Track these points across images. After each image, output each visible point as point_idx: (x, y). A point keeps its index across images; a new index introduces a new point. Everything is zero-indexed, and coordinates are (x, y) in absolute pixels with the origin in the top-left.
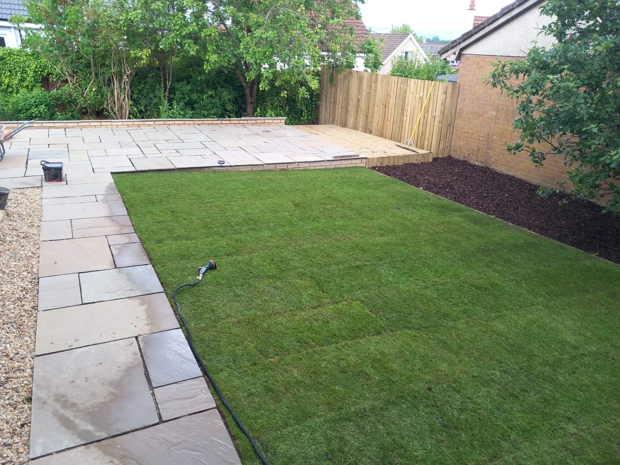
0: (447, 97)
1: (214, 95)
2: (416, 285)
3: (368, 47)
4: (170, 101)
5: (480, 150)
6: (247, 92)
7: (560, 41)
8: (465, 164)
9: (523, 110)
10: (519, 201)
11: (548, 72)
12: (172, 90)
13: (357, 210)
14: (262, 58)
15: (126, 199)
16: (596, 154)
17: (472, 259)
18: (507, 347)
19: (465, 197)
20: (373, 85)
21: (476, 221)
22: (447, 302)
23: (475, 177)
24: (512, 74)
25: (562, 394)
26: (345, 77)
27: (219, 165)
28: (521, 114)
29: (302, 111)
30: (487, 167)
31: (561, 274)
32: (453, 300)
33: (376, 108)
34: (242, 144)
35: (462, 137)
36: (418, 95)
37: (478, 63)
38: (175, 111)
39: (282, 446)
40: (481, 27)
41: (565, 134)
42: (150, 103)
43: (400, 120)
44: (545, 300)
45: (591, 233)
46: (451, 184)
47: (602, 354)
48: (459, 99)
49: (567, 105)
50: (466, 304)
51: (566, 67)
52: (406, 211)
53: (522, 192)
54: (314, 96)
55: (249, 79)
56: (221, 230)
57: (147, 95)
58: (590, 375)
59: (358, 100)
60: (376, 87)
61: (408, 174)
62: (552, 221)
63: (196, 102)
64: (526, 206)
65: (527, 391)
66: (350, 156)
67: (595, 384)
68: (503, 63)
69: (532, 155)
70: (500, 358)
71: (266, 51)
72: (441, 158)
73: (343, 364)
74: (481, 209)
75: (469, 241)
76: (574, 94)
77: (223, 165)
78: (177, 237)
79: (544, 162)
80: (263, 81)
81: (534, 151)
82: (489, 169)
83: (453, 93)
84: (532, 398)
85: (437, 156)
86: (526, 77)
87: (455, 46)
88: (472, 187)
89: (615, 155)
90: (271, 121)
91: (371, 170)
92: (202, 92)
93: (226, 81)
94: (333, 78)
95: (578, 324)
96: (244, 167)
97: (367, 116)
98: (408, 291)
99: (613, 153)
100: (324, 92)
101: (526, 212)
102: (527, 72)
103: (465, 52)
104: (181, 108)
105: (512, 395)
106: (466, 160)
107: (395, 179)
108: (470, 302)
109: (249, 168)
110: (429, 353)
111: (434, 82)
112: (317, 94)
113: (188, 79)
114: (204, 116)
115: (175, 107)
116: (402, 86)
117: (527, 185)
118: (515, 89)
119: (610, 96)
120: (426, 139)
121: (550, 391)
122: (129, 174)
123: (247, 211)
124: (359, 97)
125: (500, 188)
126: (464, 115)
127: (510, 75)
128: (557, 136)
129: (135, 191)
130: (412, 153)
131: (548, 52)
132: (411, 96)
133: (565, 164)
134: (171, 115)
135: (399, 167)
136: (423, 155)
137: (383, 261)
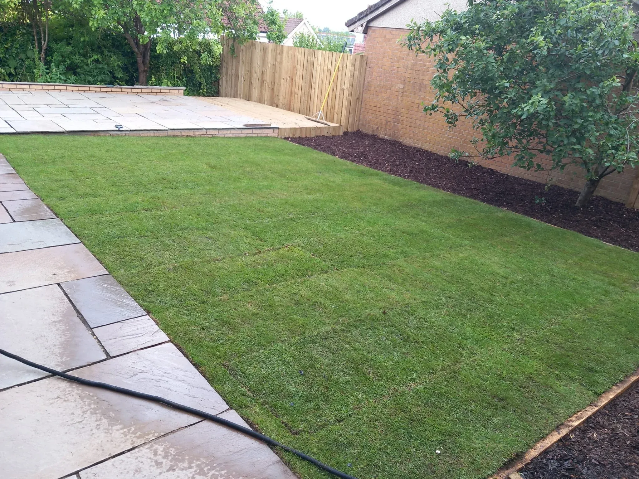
0: (356, 69)
1: (100, 59)
2: (352, 233)
3: (271, 17)
4: (48, 63)
5: (388, 124)
6: (140, 59)
7: (471, 4)
8: (374, 137)
9: (441, 67)
10: (429, 169)
11: (462, 32)
12: (49, 52)
13: (279, 173)
14: (159, 16)
15: (10, 159)
17: (398, 212)
18: (447, 279)
19: (380, 165)
20: (279, 57)
21: (394, 183)
22: (384, 246)
24: (427, 37)
25: (502, 311)
26: (247, 48)
27: (117, 129)
28: (439, 72)
29: (200, 84)
30: (395, 141)
31: (479, 223)
32: (389, 244)
33: (282, 81)
34: (139, 111)
35: (370, 111)
36: (326, 68)
37: (385, 36)
38: (53, 76)
39: (251, 369)
41: (476, 95)
42: (21, 65)
43: (308, 93)
44: (471, 242)
45: (497, 193)
46: (364, 154)
47: (527, 281)
48: (367, 73)
49: (480, 64)
50: (401, 247)
51: (477, 27)
52: (328, 175)
53: (431, 161)
54: (214, 68)
55: (143, 42)
56: (133, 189)
57: (17, 55)
58: (522, 296)
59: (263, 72)
60: (281, 59)
61: (322, 145)
62: (462, 184)
63: (78, 67)
65: (472, 311)
66: (261, 125)
67: (527, 302)
68: (419, 25)
69: (446, 115)
70: (443, 287)
71: (164, 9)
72: (351, 132)
73: (296, 297)
74: (397, 174)
75: (392, 198)
77: (121, 129)
78: (82, 195)
79: (456, 123)
80: (160, 43)
81: (448, 112)
82: (398, 142)
83: (361, 67)
85: (346, 130)
86: (442, 36)
87: (362, 18)
88: (384, 157)
89: (525, 107)
90: (168, 91)
91: (284, 140)
92: (85, 56)
93: (113, 45)
94: (234, 49)
95: (503, 260)
96: (145, 132)
97: (273, 89)
98: (346, 238)
99: (523, 106)
100: (224, 64)
101: (437, 177)
102: (442, 32)
103: (372, 25)
104: (61, 72)
105: (460, 314)
106: (374, 134)
107: (310, 149)
108: (404, 245)
109: (152, 134)
110: (377, 285)
111: (342, 54)
112: (217, 66)
113: (69, 40)
114: (89, 83)
115: (54, 70)
116: (309, 58)
117: (434, 155)
118: (433, 47)
119: (518, 55)
120: (335, 113)
121: (492, 309)
122: (7, 135)
123: (158, 171)
124: (264, 69)
125: (410, 158)
126: (372, 89)
127: (425, 38)
129: (19, 151)
130: (323, 126)
131: (460, 15)
132: (319, 68)
133: (474, 127)
134: (49, 80)
135: (312, 139)
136: (334, 128)
137: (316, 215)
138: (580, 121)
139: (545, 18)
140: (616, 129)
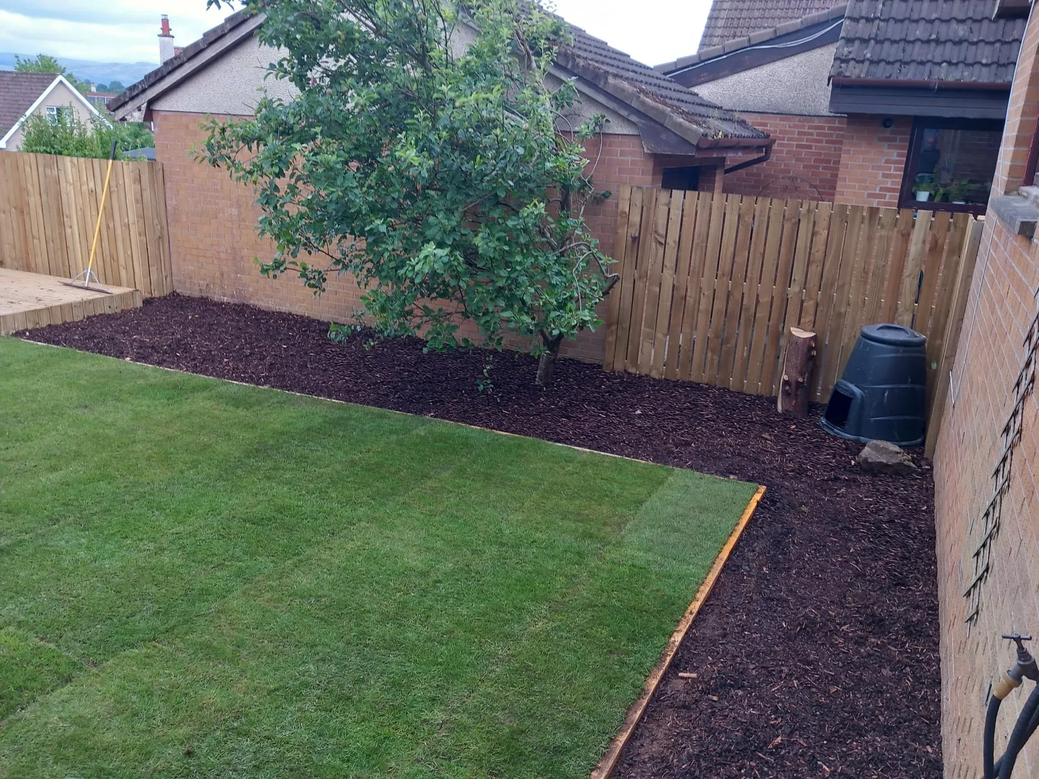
0: (143, 187)
2: (140, 551)
5: (225, 276)
7: (302, 89)
8: (204, 302)
9: (267, 203)
10: (306, 354)
11: (295, 139)
16: (392, 264)
17: (239, 472)
18: (321, 614)
19: (213, 361)
21: (237, 401)
22: (204, 567)
23: (226, 323)
24: (241, 144)
28: (265, 211)
30: (244, 304)
31: (387, 459)
32: (215, 559)
35: (188, 257)
36: (85, 188)
37: (187, 127)
40: (177, 63)
41: (345, 237)
43: (60, 234)
44: (369, 509)
45: (420, 384)
46: (183, 342)
47: (462, 569)
48: (168, 191)
49: (333, 192)
50: (239, 559)
51: (318, 129)
52: (102, 409)
53: (308, 336)
58: (451, 611)
61: (97, 335)
62: (362, 377)
64: (319, 359)
65: (363, 681)
67: (459, 624)
68: (221, 125)
69: (303, 275)
70: (312, 637)
72: (159, 298)
74: (245, 377)
75: (229, 439)
76: (340, 174)
79: (324, 285)
81: (304, 269)
82: (248, 306)
83: (153, 182)
84: (373, 690)
85: (150, 296)
86: (262, 147)
87: (137, 95)
88: (222, 342)
89: (417, 263)
91: (14, 339)
95: (423, 534)
98: (124, 568)
99: (413, 262)
101: (320, 369)
102: (262, 139)
103: (158, 107)
106: (205, 295)
107: (70, 350)
108: (246, 553)
110: (180, 680)
111: (111, 161)
116: (48, 171)
117: (315, 324)
118: (248, 169)
120: (121, 268)
121: (398, 664)
125: (271, 337)
126: (184, 218)
127: (238, 146)
128: (335, 240)
130: (98, 295)
131: (286, 107)
132: (71, 189)
133: (359, 283)
135: (76, 325)
136: (122, 297)
137: (62, 523)
138: (504, 273)
139: (415, 116)
140: (558, 274)
